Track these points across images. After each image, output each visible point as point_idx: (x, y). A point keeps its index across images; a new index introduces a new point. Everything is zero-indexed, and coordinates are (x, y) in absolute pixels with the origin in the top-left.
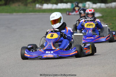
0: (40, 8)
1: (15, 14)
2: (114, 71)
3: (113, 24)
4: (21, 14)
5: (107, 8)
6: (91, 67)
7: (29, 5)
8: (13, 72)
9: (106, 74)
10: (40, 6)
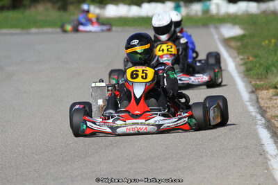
5: (264, 12)
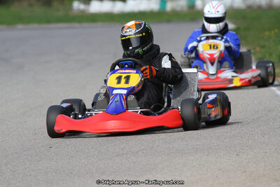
0: (83, 11)
1: (20, 26)
2: (265, 166)
3: (263, 47)
4: (35, 26)
6: (208, 155)
7: (55, 4)
8: (14, 172)
9: (245, 171)
10: (82, 7)
